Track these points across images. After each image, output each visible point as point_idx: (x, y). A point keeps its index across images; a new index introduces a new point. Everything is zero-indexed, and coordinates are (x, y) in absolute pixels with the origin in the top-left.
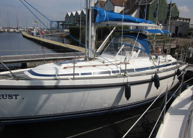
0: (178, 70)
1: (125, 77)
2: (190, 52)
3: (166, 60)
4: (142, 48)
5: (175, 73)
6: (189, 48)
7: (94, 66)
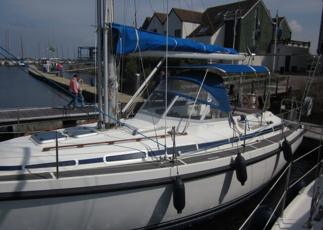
0: (285, 142)
1: (173, 166)
2: (308, 106)
3: (261, 122)
4: (212, 101)
5: (280, 147)
6: (305, 98)
7: (111, 143)
